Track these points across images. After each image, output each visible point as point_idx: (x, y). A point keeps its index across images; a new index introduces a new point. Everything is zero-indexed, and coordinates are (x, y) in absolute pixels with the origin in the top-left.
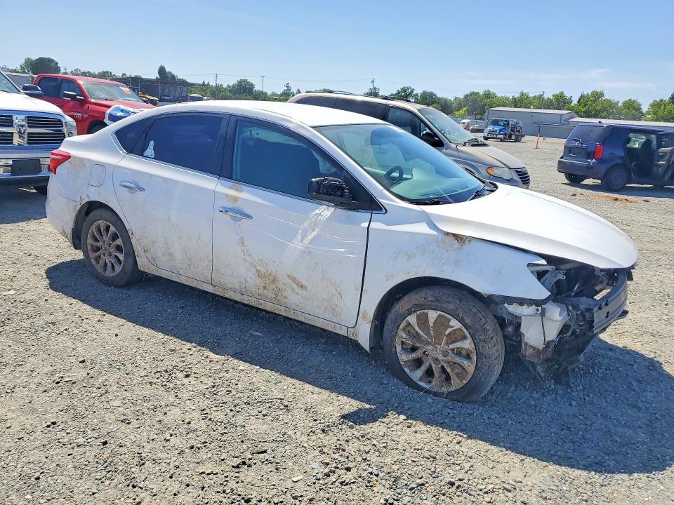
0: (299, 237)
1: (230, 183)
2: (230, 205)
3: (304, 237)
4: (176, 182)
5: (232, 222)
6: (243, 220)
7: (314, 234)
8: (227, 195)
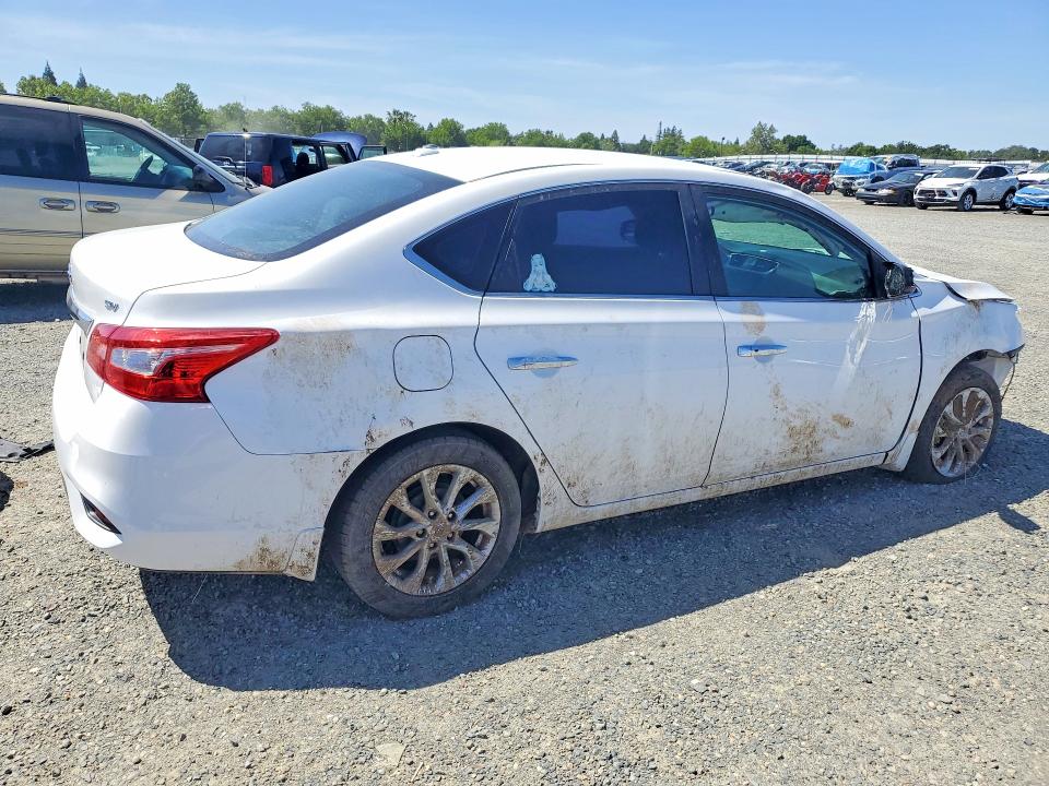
0: (849, 355)
1: (738, 304)
2: (752, 340)
3: (853, 353)
4: (648, 325)
5: (760, 365)
6: (776, 357)
7: (863, 345)
8: (745, 324)
